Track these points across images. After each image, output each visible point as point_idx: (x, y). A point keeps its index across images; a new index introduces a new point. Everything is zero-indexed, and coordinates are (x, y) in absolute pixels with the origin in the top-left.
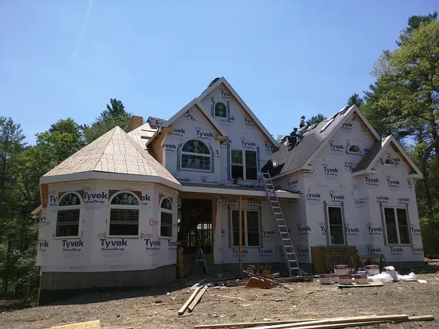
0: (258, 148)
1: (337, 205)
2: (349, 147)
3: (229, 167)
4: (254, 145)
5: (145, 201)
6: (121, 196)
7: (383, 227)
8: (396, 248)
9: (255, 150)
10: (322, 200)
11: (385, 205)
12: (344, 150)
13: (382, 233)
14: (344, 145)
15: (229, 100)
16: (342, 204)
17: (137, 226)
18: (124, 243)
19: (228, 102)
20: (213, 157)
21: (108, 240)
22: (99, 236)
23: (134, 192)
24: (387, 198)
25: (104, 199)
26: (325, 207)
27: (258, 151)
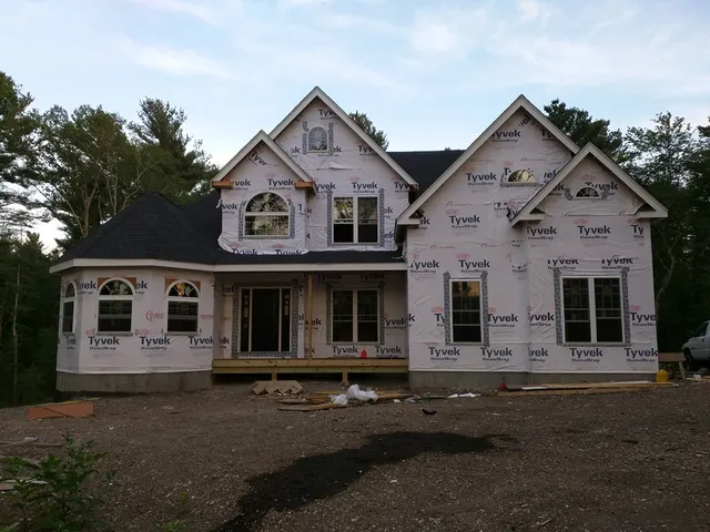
0: (382, 191)
1: (472, 277)
2: (509, 174)
3: (329, 226)
4: (374, 186)
5: (141, 290)
6: (111, 284)
7: (558, 312)
8: (586, 349)
9: (376, 194)
10: (440, 271)
11: (566, 274)
12: (497, 182)
13: (553, 323)
14: (499, 172)
15: (330, 121)
16: (484, 275)
17: (130, 320)
18: (116, 342)
19: (331, 125)
20: (293, 215)
21: (97, 338)
22: (87, 333)
23: (128, 279)
24: (575, 261)
25: (93, 289)
26: (446, 281)
27: (382, 196)
